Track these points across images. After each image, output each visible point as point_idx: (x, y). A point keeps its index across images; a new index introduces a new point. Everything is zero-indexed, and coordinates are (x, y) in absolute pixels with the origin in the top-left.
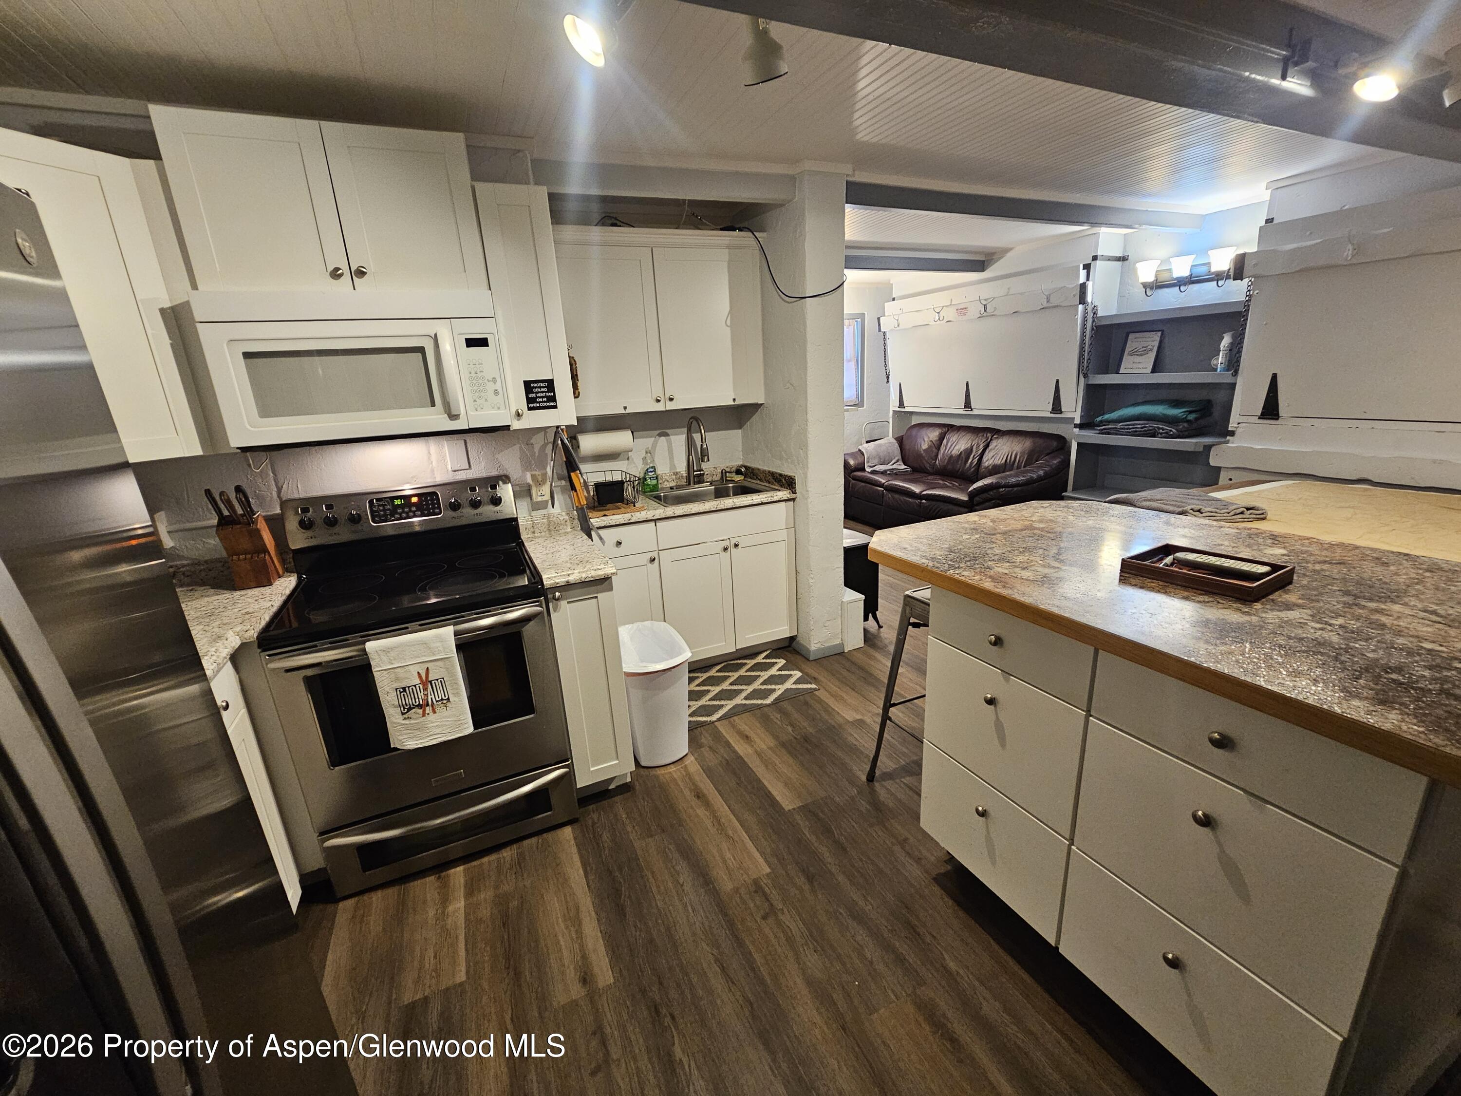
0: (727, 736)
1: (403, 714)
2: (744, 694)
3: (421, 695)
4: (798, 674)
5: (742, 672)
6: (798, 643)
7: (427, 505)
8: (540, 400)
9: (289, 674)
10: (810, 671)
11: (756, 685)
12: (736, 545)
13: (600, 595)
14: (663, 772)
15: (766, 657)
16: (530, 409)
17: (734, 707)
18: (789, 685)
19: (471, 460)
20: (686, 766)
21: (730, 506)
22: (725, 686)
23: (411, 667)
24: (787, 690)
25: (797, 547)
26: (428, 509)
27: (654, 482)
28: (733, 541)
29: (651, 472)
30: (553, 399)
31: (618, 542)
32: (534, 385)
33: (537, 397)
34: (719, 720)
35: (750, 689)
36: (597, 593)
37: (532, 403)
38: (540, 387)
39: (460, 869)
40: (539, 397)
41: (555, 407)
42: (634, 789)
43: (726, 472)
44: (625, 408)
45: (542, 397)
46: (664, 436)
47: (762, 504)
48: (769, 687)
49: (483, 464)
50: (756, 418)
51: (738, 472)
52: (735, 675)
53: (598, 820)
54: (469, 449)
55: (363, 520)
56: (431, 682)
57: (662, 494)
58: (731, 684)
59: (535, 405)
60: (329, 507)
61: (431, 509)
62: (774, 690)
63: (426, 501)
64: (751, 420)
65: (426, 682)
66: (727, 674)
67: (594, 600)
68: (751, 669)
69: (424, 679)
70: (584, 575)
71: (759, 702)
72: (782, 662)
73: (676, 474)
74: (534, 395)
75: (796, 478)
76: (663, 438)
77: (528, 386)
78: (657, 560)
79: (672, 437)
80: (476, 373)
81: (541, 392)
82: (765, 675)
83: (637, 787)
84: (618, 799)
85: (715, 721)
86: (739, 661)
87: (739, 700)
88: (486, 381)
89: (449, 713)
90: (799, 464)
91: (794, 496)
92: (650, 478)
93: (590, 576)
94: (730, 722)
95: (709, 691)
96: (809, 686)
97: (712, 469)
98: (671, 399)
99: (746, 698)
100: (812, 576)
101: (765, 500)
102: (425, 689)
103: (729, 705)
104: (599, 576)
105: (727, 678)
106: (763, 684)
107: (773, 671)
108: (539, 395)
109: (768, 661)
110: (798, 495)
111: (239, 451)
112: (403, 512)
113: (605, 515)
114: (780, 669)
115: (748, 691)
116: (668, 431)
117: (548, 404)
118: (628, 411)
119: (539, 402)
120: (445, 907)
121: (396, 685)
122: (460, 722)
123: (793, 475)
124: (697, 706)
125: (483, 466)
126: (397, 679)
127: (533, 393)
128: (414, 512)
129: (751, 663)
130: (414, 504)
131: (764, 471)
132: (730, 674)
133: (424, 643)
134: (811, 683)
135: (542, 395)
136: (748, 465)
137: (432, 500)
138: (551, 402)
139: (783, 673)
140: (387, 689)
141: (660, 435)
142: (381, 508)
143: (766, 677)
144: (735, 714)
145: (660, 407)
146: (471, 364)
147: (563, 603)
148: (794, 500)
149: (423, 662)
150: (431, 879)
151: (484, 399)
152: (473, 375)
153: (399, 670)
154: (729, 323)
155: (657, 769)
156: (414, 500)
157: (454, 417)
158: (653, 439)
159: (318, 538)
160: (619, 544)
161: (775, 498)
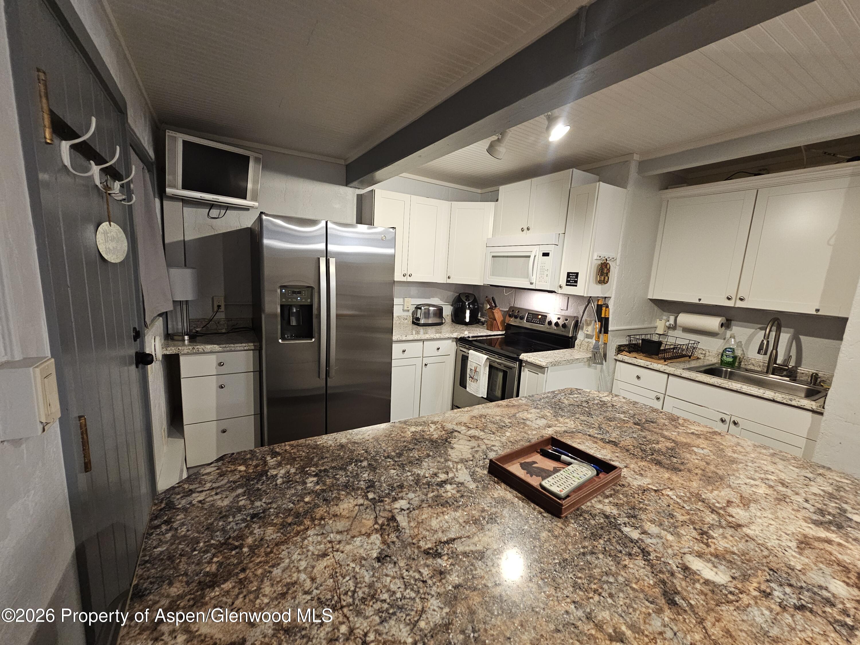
1: (469, 379)
3: (474, 375)
7: (542, 320)
8: (571, 282)
9: (461, 351)
12: (735, 423)
13: (539, 374)
16: (567, 285)
23: (474, 363)
27: (730, 360)
28: (733, 419)
29: (729, 351)
30: (576, 282)
32: (571, 274)
36: (539, 372)
37: (568, 283)
38: (573, 276)
41: (576, 286)
44: (700, 300)
45: (572, 280)
47: (774, 401)
55: (524, 320)
56: (477, 371)
60: (518, 312)
63: (543, 318)
67: (537, 375)
69: (476, 369)
70: (533, 361)
77: (568, 274)
78: (661, 400)
80: (543, 267)
88: (545, 270)
91: (821, 410)
92: (726, 355)
93: (535, 362)
98: (742, 299)
101: (778, 399)
104: (539, 364)
110: (826, 411)
112: (535, 320)
113: (635, 358)
117: (574, 284)
118: (701, 302)
121: (471, 367)
122: (477, 390)
126: (471, 365)
127: (570, 278)
133: (479, 357)
140: (469, 367)
142: (530, 317)
145: (730, 304)
146: (542, 263)
147: (526, 370)
148: (822, 414)
149: (477, 364)
151: (542, 278)
152: (541, 268)
153: (472, 363)
156: (540, 317)
157: (531, 283)
158: (754, 330)
159: (513, 322)
160: (638, 377)
161: (794, 403)
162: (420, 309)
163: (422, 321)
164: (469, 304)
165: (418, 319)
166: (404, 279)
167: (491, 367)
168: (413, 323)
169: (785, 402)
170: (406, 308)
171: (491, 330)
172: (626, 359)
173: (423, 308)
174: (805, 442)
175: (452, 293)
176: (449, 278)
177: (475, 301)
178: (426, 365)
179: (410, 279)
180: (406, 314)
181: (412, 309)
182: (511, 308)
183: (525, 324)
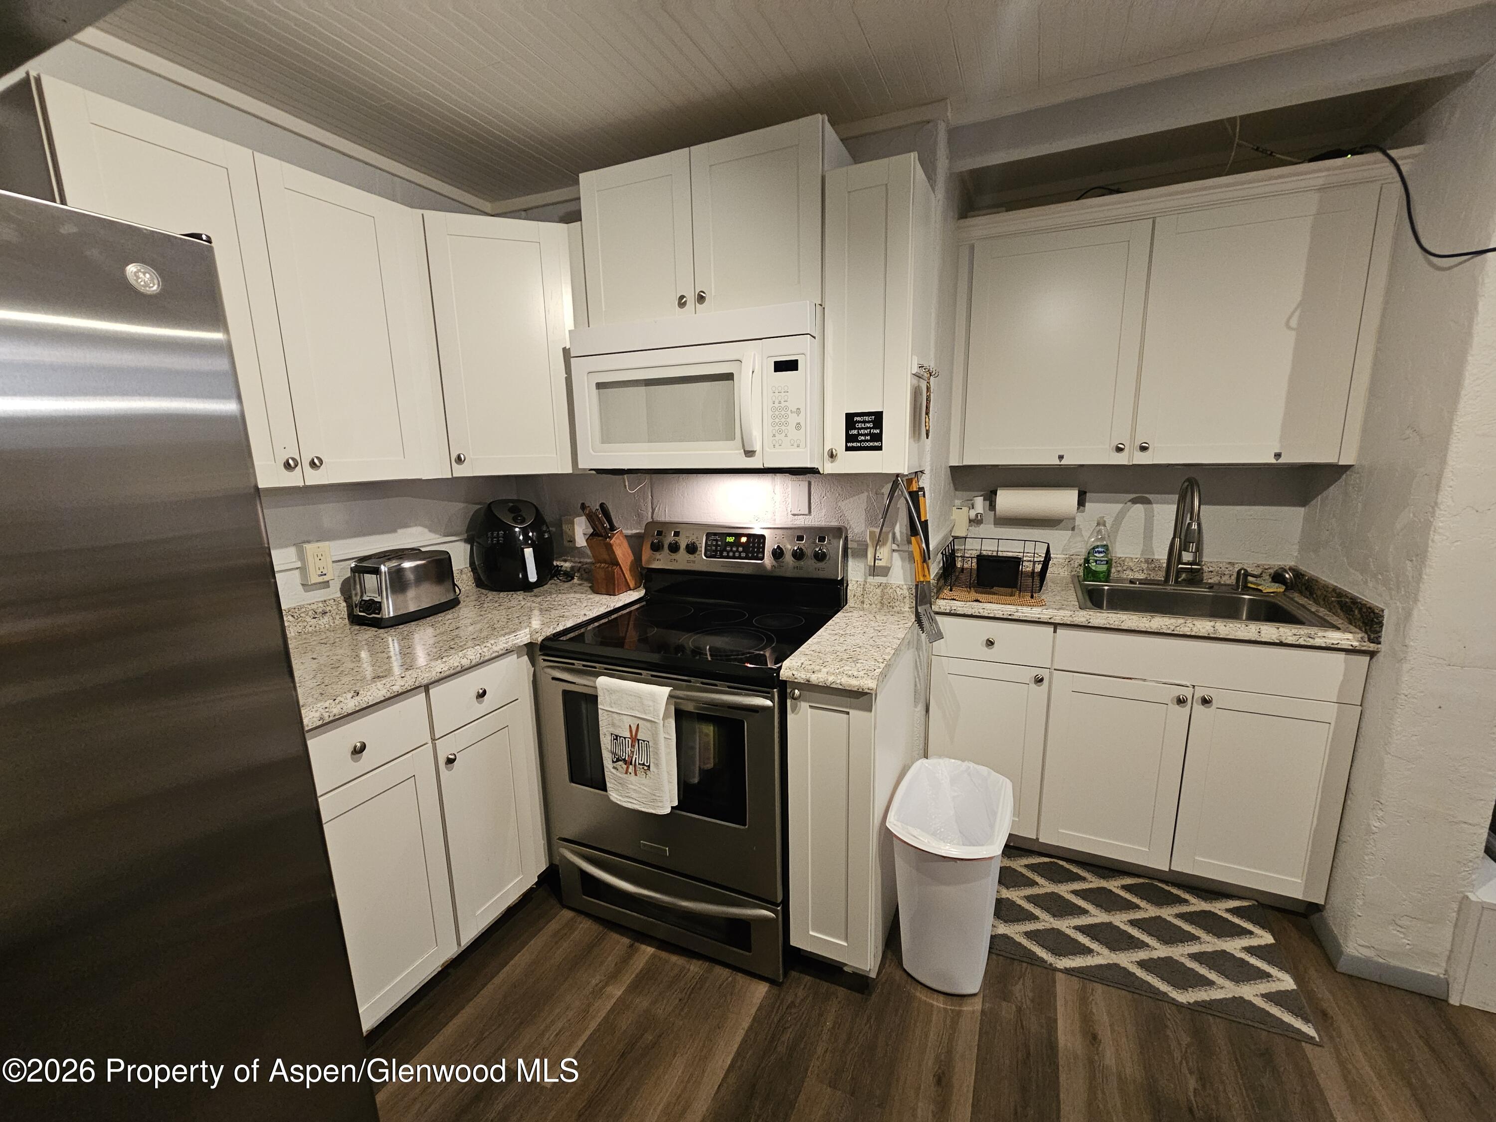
0: (1060, 1009)
1: (613, 762)
2: (1143, 955)
3: (628, 750)
4: (1286, 982)
5: (1167, 913)
6: (1324, 922)
7: (754, 547)
8: (863, 438)
9: (554, 681)
10: (1323, 991)
11: (1179, 952)
12: (1206, 701)
13: (852, 712)
14: (924, 998)
15: (1233, 911)
16: (848, 449)
17: (1109, 966)
18: (1250, 992)
19: (812, 504)
20: (959, 1014)
21: (1203, 633)
22: (1120, 920)
23: (625, 717)
24: (1239, 1002)
25: (1359, 744)
26: (753, 552)
27: (1103, 568)
28: (1200, 693)
29: (1099, 552)
30: (878, 438)
31: (988, 640)
32: (858, 419)
33: (859, 435)
34: (1068, 971)
35: (1161, 951)
36: (851, 708)
37: (853, 442)
38: (864, 422)
39: (650, 950)
40: (862, 435)
41: (880, 448)
42: (870, 994)
43: (1247, 574)
44: (1061, 457)
45: (865, 435)
46: (1142, 503)
47: (1281, 644)
48: (1203, 971)
49: (824, 511)
50: (1333, 491)
51: (1277, 577)
52: (1150, 911)
53: (800, 1004)
54: (812, 493)
55: (698, 553)
56: (639, 740)
57: (1106, 588)
58: (1132, 923)
59: (855, 444)
60: (677, 534)
61: (756, 552)
62: (1211, 983)
63: (754, 543)
64: (1325, 494)
65: (635, 739)
66: (1135, 900)
67: (845, 716)
68: (1189, 917)
69: (634, 734)
70: (831, 679)
71: (1163, 987)
72: (1265, 938)
73: (1149, 561)
74: (855, 432)
75: (1386, 613)
76: (1139, 507)
77: (850, 420)
78: (1046, 682)
79: (1156, 507)
80: (780, 403)
81: (864, 429)
82: (1210, 943)
83: (874, 998)
84: (842, 992)
85: (1060, 970)
86: (1175, 891)
87: (1126, 960)
88: (789, 412)
89: (644, 781)
90: (1398, 588)
91: (1372, 647)
92: (1096, 561)
93: (838, 682)
94: (1084, 988)
95: (1085, 912)
96: (1298, 1024)
97: (1225, 565)
98: (1143, 449)
99: (1142, 964)
100: (1381, 814)
101: (1291, 640)
102: (633, 746)
103: (1102, 956)
104: (850, 685)
105: (1132, 907)
106: (1194, 957)
107: (1234, 946)
108: (862, 432)
109: (1237, 920)
110: (1383, 647)
111: (594, 472)
112: (731, 550)
113: (977, 601)
114: (1249, 950)
115: (1155, 955)
116: (1150, 497)
117: (871, 444)
118: (1064, 462)
119: (861, 441)
120: (607, 984)
121: (612, 730)
122: (654, 797)
123: (1381, 606)
124: (1048, 926)
125: (823, 514)
126: (613, 725)
127: (855, 429)
128: (740, 553)
129: (1198, 905)
130: (743, 545)
131: (1326, 587)
132: (1143, 904)
133: (639, 696)
134: (1306, 1020)
135: (866, 432)
136: (1303, 568)
137: (759, 543)
138: (875, 442)
139: (1253, 961)
140: (605, 730)
141: (1134, 501)
142: (714, 543)
143: (1209, 949)
144: (1103, 981)
145: (1121, 460)
146: (777, 391)
147: (804, 706)
148: (1372, 654)
149: (635, 717)
150: (626, 941)
151: (784, 434)
152: (777, 405)
153: (615, 716)
154: (1294, 323)
155: (919, 987)
156: (744, 540)
157: (749, 453)
158: (1121, 506)
159: (662, 561)
160: (990, 643)
161: (1318, 642)
162: (376, 571)
163: (389, 610)
164: (524, 531)
165: (374, 606)
166: (293, 479)
167: (681, 716)
168: (355, 620)
169: (1303, 643)
170: (314, 579)
171: (611, 592)
172: (959, 606)
173: (383, 568)
174: (1335, 710)
175: (462, 505)
176: (459, 460)
177: (539, 523)
178: (450, 761)
179: (314, 478)
180: (319, 595)
181: (338, 575)
182: (652, 524)
183: (702, 562)
